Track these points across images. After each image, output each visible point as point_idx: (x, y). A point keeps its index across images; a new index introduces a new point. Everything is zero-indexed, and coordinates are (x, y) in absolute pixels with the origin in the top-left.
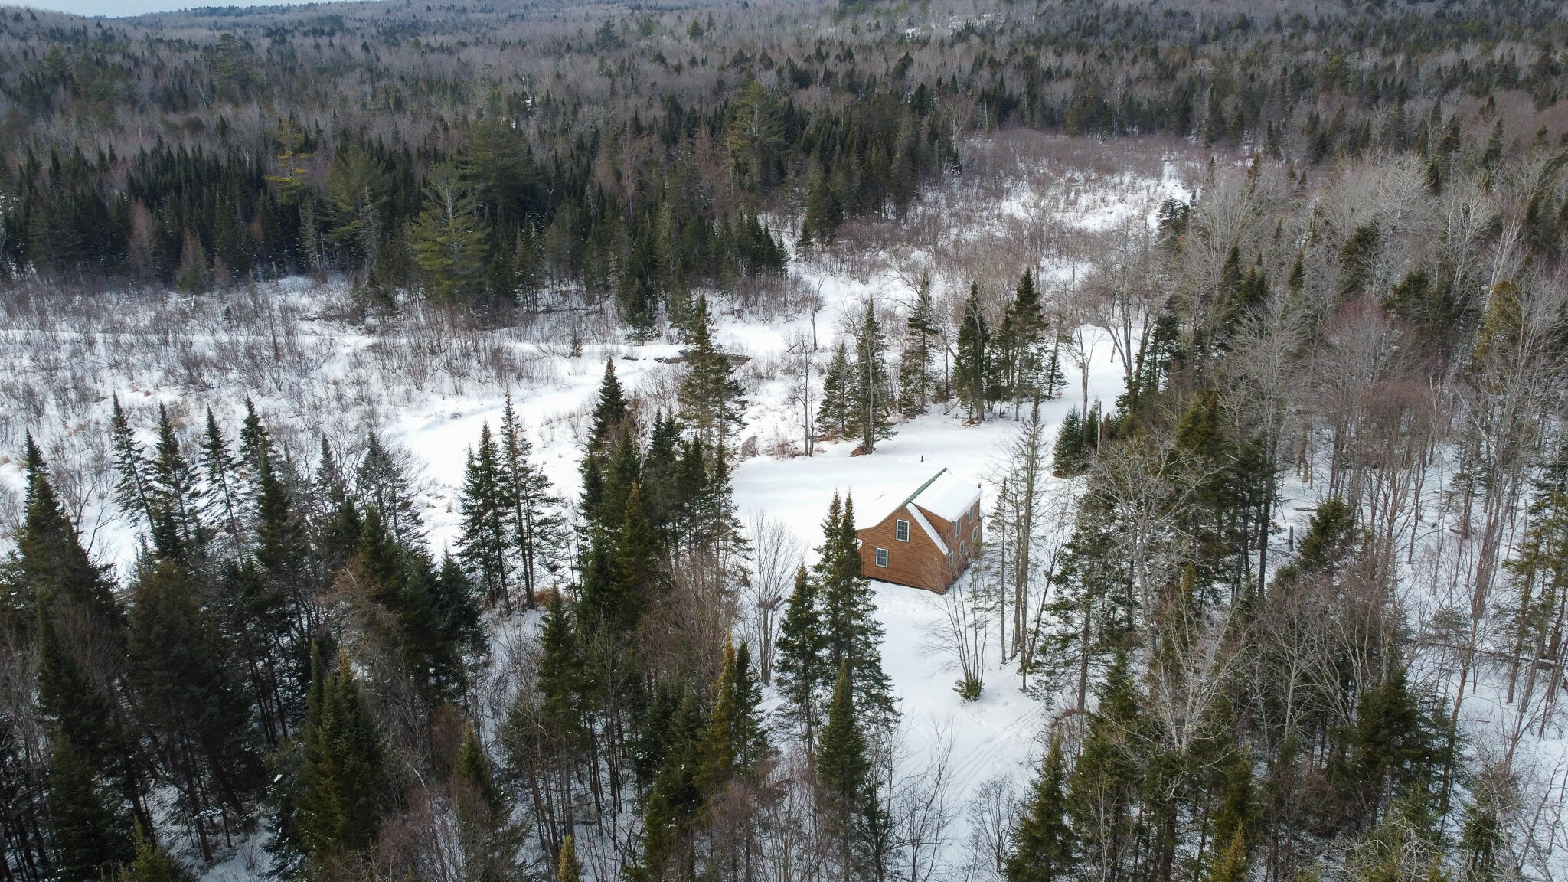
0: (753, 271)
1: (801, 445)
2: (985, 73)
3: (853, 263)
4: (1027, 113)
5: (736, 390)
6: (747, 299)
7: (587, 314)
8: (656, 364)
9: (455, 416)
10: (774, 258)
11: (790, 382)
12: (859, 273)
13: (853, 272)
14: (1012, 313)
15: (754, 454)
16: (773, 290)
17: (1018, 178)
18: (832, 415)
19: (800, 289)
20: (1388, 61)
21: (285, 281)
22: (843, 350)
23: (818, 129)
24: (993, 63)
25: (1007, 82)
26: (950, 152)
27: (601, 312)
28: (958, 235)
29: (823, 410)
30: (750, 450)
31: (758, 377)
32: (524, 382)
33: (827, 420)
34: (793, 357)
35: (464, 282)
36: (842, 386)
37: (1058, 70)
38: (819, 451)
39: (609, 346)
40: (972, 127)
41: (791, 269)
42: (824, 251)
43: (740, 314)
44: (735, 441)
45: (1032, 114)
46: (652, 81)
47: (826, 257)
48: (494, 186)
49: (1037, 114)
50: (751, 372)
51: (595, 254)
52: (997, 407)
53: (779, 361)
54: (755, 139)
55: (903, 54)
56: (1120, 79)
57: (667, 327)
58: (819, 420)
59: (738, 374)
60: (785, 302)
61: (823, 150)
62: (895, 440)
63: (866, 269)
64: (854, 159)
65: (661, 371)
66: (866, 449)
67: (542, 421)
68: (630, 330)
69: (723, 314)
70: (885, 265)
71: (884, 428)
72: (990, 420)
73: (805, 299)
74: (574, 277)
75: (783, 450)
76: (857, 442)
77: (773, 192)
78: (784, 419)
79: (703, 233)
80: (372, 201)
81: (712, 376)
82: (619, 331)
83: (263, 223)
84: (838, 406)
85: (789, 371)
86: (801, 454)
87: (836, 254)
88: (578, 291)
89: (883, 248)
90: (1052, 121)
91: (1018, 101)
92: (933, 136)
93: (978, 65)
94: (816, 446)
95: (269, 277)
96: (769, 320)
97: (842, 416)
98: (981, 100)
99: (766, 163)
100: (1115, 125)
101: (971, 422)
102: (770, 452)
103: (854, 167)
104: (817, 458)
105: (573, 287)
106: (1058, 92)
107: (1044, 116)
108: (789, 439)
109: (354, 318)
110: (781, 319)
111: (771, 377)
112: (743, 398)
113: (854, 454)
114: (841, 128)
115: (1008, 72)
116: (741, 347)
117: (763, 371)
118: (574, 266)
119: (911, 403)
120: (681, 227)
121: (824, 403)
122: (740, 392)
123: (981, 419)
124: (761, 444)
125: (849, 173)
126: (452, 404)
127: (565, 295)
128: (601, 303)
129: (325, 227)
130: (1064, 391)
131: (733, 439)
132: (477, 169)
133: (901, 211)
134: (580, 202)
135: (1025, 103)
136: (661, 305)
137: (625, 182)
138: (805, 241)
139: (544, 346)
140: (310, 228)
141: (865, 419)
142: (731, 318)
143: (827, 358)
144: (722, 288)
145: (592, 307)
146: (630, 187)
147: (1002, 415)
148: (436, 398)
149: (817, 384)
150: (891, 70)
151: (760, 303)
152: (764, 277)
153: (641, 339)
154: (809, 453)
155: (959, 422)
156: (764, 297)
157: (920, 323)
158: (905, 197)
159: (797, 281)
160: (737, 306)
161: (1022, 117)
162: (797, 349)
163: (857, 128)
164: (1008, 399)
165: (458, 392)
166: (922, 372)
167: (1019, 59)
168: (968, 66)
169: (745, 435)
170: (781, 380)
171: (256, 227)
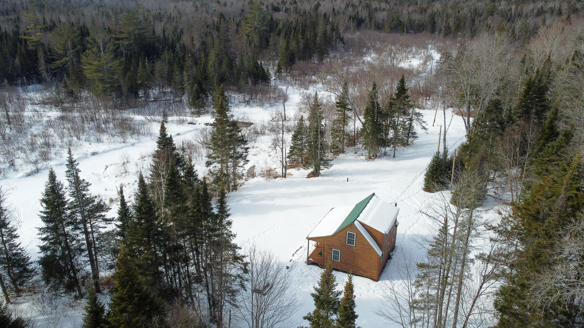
0: (255, 83)
1: (279, 171)
2: (350, 9)
3: (301, 81)
4: (369, 24)
5: (243, 141)
6: (251, 96)
7: (174, 102)
8: (205, 126)
9: (94, 154)
10: (265, 78)
11: (273, 136)
12: (304, 85)
13: (301, 84)
14: (394, 99)
15: (253, 176)
16: (264, 92)
17: (368, 49)
18: (296, 154)
19: (277, 92)
20: (509, 8)
21: (31, 87)
22: (302, 119)
23: (284, 26)
24: (353, 6)
25: (360, 12)
26: (339, 37)
27: (181, 101)
28: (347, 70)
29: (291, 152)
30: (252, 174)
31: (257, 133)
32: (135, 136)
33: (293, 157)
34: (274, 123)
35: (109, 85)
36: (301, 139)
37: (380, 8)
38: (290, 174)
39: (181, 117)
40: (347, 29)
41: (273, 83)
42: (287, 76)
43: (247, 103)
44: (243, 169)
45: (371, 25)
46: (214, 9)
47: (288, 78)
48: (133, 43)
49: (373, 25)
50: (252, 131)
51: (177, 73)
52: (383, 150)
53: (267, 125)
54: (256, 28)
55: (317, 2)
56: (405, 12)
57: (212, 109)
58: (289, 157)
59: (245, 132)
60: (270, 97)
61: (286, 34)
62: (332, 169)
63: (307, 83)
64: (300, 36)
65: (205, 130)
66: (316, 174)
67: (139, 157)
68: (193, 110)
69: (240, 102)
70: (315, 82)
71: (327, 163)
72: (380, 157)
73: (279, 96)
74: (170, 85)
75: (269, 174)
76: (311, 170)
77: (264, 51)
78: (270, 156)
79: (231, 64)
80: (73, 49)
81: (227, 134)
82: (188, 110)
83: (20, 59)
84: (299, 149)
85: (272, 130)
86: (279, 176)
87: (293, 76)
88: (171, 92)
89: (314, 75)
90: (379, 27)
91: (365, 20)
92: (333, 29)
93: (347, 6)
94: (288, 171)
95: (23, 84)
96: (262, 105)
97: (301, 155)
98: (350, 19)
99: (261, 38)
100: (405, 29)
101: (370, 158)
102: (262, 175)
103: (300, 40)
104: (288, 179)
105: (169, 90)
106: (381, 16)
107: (375, 25)
108: (273, 168)
109: (56, 103)
110: (268, 105)
111: (263, 134)
112: (246, 146)
113: (309, 176)
114: (293, 25)
115: (360, 9)
116: (248, 118)
117: (259, 130)
118: (169, 80)
119: (337, 147)
120: (220, 63)
121: (291, 147)
122: (245, 142)
123: (376, 157)
124: (257, 171)
125: (298, 42)
126: (94, 147)
127: (165, 93)
128: (181, 97)
129: (49, 61)
130: (416, 141)
131: (241, 169)
132: (125, 35)
133: (321, 60)
134: (174, 51)
135: (367, 20)
136: (210, 98)
137: (195, 42)
138: (279, 71)
139: (148, 117)
140: (42, 61)
141: (315, 157)
142: (244, 104)
143: (292, 124)
144: (240, 91)
145: (177, 99)
146: (197, 44)
147: (385, 154)
148: (87, 144)
149: (288, 137)
150: (312, 7)
151: (258, 97)
152: (260, 86)
153: (199, 114)
154: (284, 176)
155: (363, 158)
156: (259, 96)
157: (342, 105)
158: (322, 54)
159: (275, 88)
160: (247, 99)
161: (366, 26)
162: (276, 119)
163: (300, 25)
164: (389, 146)
165: (99, 141)
166: (344, 131)
167: (364, 4)
168: (343, 6)
169: (247, 167)
170: (268, 135)
171: (17, 61)
